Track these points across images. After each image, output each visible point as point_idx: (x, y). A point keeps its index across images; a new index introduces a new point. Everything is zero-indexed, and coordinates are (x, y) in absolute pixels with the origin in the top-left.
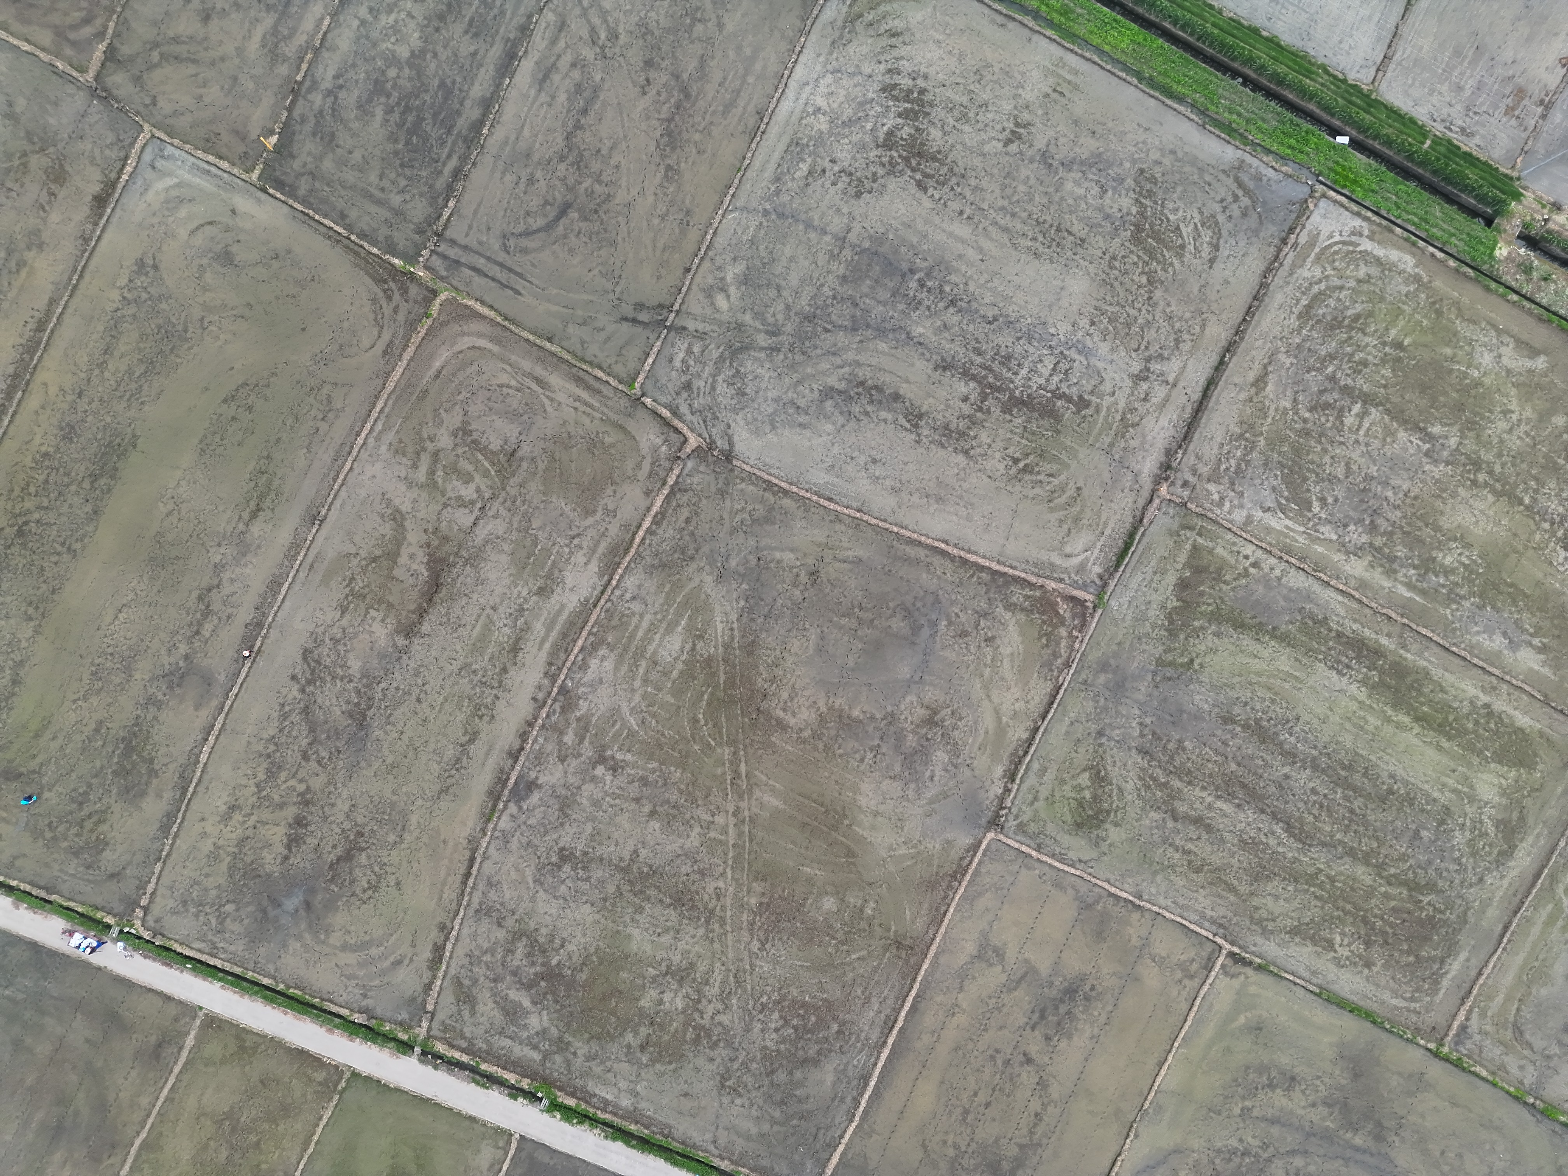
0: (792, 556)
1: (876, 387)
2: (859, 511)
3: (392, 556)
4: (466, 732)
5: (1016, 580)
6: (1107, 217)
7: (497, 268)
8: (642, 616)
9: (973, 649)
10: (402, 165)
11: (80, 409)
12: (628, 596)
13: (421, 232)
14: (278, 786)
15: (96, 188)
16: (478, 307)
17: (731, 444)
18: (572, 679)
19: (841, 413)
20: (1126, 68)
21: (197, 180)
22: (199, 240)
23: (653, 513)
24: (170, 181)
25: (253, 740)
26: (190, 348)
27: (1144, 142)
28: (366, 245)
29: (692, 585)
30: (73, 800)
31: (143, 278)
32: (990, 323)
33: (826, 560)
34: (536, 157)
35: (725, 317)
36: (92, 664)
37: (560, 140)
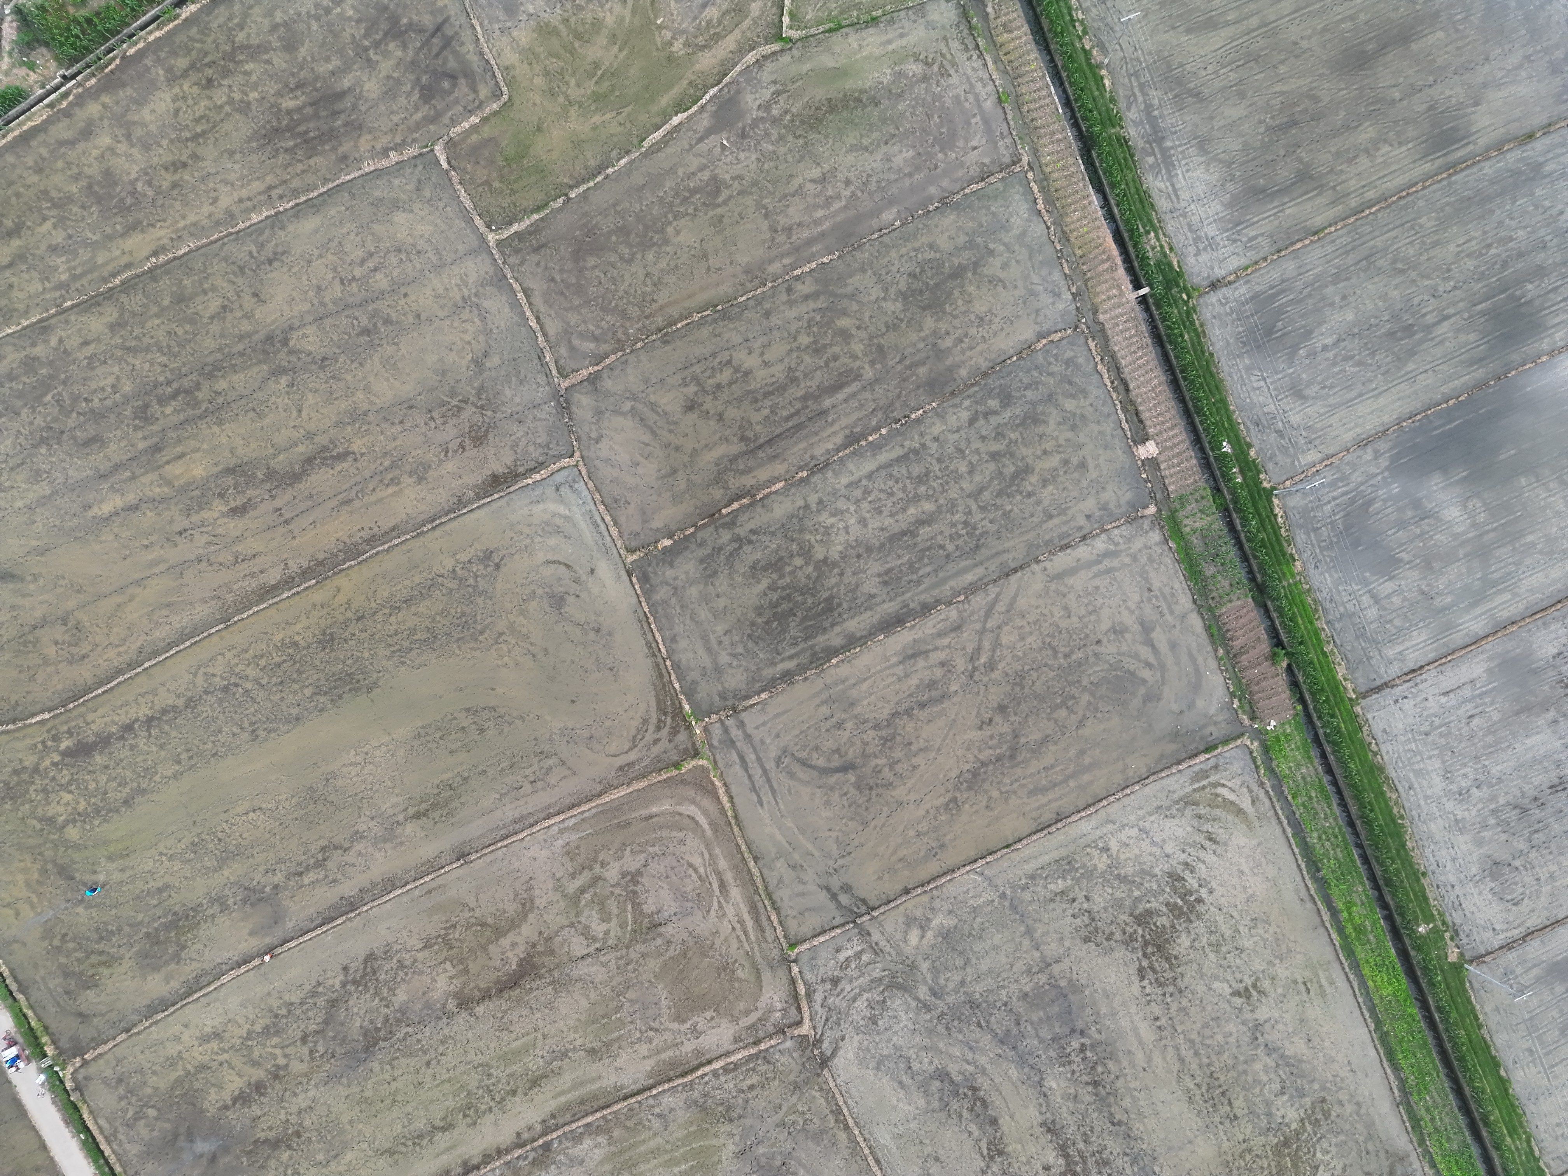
1: (983, 1101)
3: (499, 932)
4: (444, 1119)
6: (1269, 1114)
7: (760, 772)
8: (655, 1135)
10: (750, 636)
11: (350, 629)
12: (657, 1110)
13: (723, 696)
14: (264, 1046)
15: (500, 469)
16: (721, 791)
17: (834, 1053)
18: (560, 1142)
19: (941, 1099)
20: (1372, 1009)
21: (583, 525)
22: (548, 572)
23: (729, 1060)
24: (561, 509)
25: (274, 993)
26: (473, 649)
27: (1342, 1080)
28: (673, 676)
29: (715, 1142)
30: (97, 929)
31: (481, 567)
32: (1113, 1124)
34: (858, 710)
35: (908, 951)
36: (198, 835)
37: (887, 712)
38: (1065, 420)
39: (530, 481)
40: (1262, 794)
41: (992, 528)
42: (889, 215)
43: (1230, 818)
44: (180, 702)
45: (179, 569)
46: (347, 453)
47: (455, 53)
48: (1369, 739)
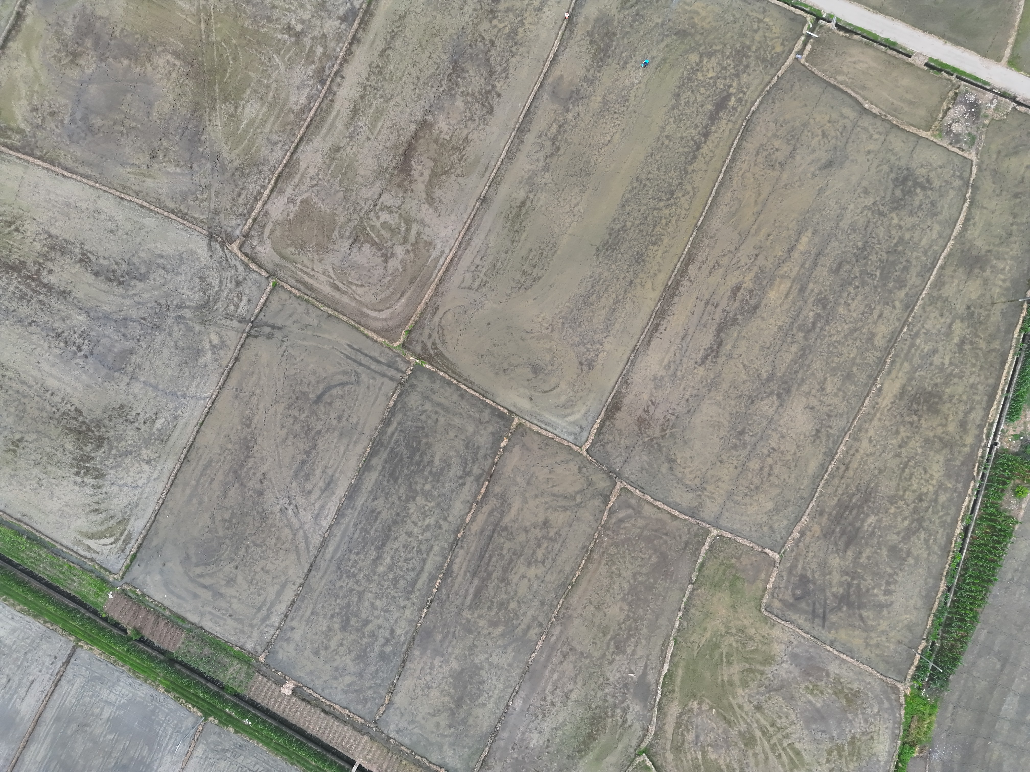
0: (169, 169)
1: (110, 280)
2: (122, 198)
3: (434, 175)
4: (388, 56)
5: (17, 150)
7: (363, 362)
8: (271, 131)
9: (46, 104)
10: (423, 428)
11: (632, 273)
12: (280, 145)
13: (413, 386)
14: (510, 23)
15: (618, 415)
16: (375, 337)
17: (210, 245)
18: (317, 90)
19: (134, 264)
21: (554, 419)
22: (553, 381)
23: (262, 200)
24: (571, 419)
25: (526, 55)
26: (561, 312)
28: (447, 377)
29: (237, 151)
30: (643, 17)
31: (589, 357)
32: (34, 322)
33: (144, 166)
34: (336, 433)
35: (213, 328)
36: (628, 107)
37: (320, 444)
38: (344, 668)
39: (598, 421)
40: (88, 555)
41: (338, 584)
42: (518, 703)
43: (95, 529)
44: (690, 169)
45: (744, 237)
46: (703, 362)
47: (806, 612)
48: (54, 627)
